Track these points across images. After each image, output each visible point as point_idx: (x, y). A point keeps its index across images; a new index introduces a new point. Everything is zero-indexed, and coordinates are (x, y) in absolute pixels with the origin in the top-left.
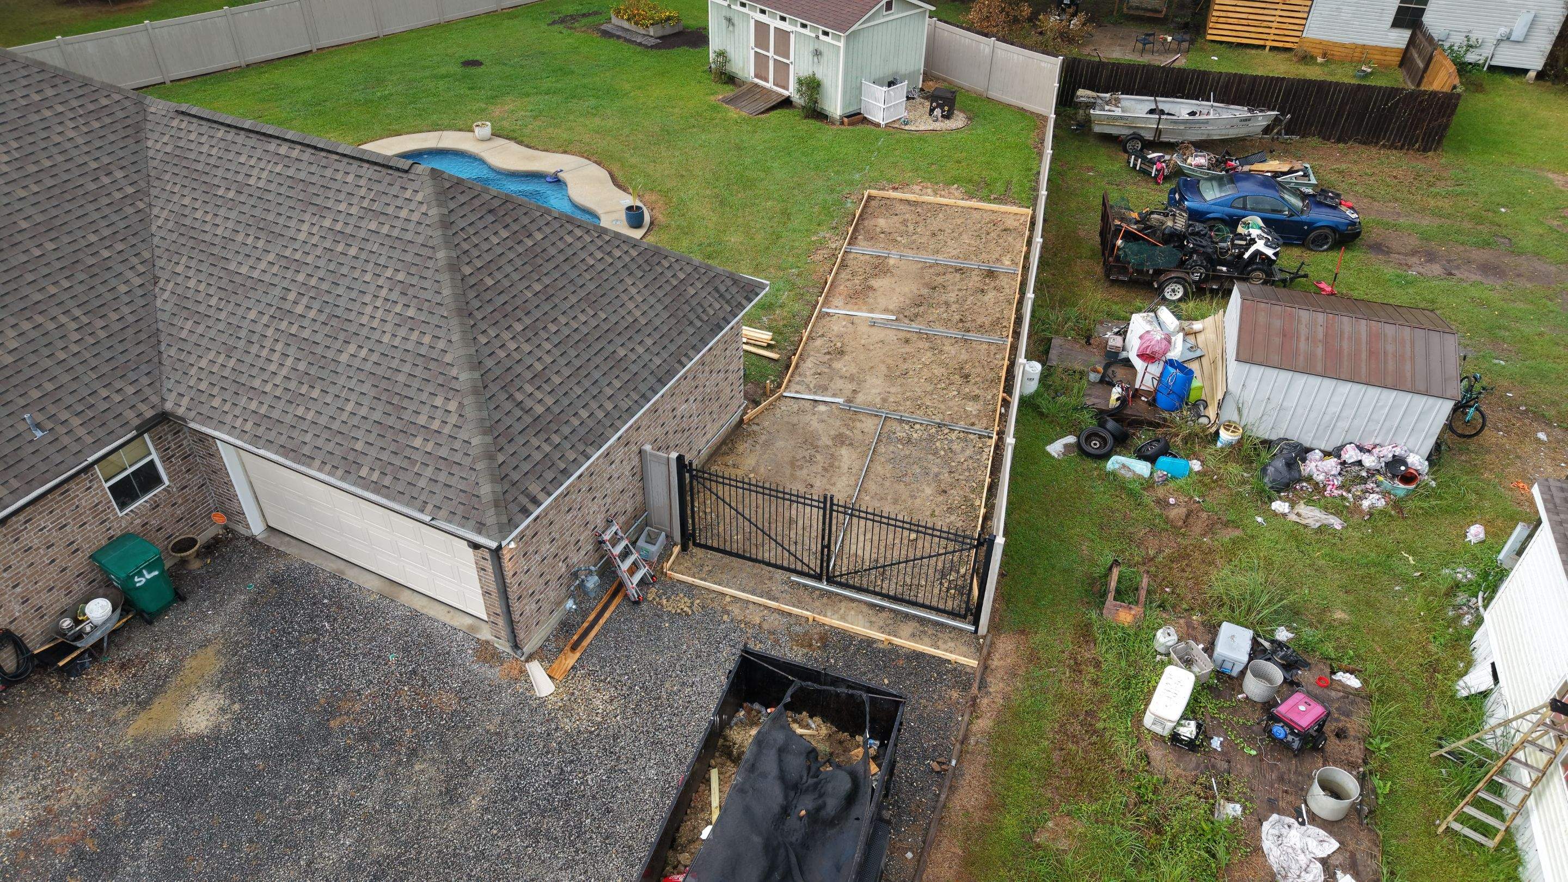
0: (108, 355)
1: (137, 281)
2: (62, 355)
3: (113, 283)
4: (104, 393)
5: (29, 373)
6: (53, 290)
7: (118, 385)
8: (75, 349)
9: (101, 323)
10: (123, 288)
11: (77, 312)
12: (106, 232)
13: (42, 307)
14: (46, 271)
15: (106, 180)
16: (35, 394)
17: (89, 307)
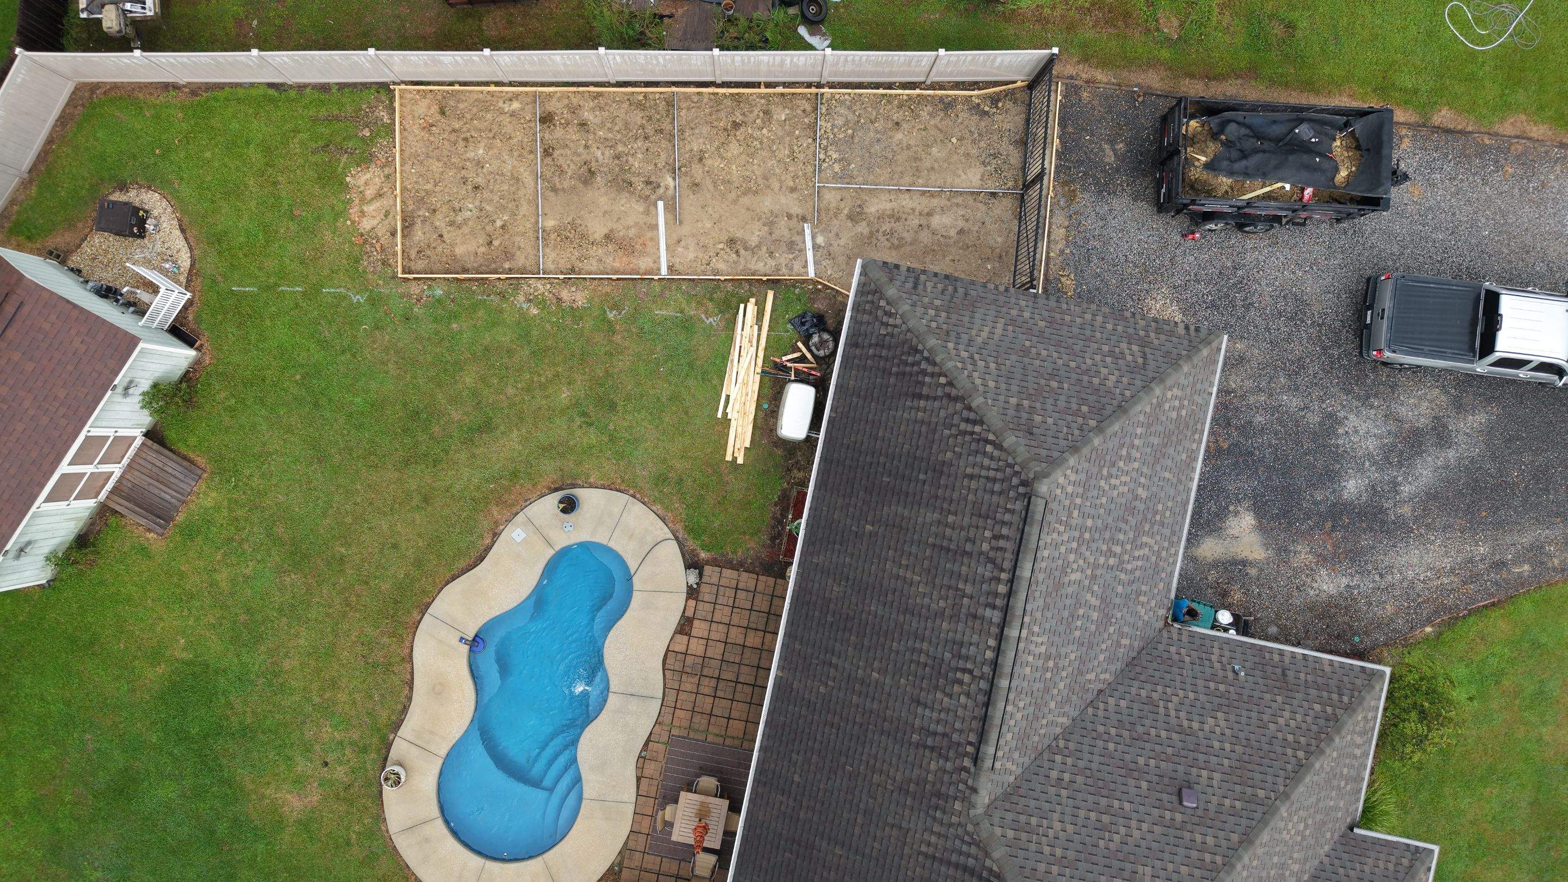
0: (1168, 676)
1: (1111, 701)
2: (1191, 695)
3: (1125, 711)
4: (1187, 659)
5: (1216, 700)
6: (1164, 734)
7: (1176, 657)
8: (1181, 693)
9: (1155, 696)
10: (1123, 703)
11: (1162, 710)
12: (1100, 743)
13: (1177, 728)
14: (1158, 748)
15: (1067, 777)
16: (1222, 687)
17: (1155, 710)
